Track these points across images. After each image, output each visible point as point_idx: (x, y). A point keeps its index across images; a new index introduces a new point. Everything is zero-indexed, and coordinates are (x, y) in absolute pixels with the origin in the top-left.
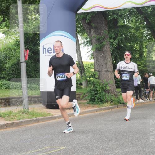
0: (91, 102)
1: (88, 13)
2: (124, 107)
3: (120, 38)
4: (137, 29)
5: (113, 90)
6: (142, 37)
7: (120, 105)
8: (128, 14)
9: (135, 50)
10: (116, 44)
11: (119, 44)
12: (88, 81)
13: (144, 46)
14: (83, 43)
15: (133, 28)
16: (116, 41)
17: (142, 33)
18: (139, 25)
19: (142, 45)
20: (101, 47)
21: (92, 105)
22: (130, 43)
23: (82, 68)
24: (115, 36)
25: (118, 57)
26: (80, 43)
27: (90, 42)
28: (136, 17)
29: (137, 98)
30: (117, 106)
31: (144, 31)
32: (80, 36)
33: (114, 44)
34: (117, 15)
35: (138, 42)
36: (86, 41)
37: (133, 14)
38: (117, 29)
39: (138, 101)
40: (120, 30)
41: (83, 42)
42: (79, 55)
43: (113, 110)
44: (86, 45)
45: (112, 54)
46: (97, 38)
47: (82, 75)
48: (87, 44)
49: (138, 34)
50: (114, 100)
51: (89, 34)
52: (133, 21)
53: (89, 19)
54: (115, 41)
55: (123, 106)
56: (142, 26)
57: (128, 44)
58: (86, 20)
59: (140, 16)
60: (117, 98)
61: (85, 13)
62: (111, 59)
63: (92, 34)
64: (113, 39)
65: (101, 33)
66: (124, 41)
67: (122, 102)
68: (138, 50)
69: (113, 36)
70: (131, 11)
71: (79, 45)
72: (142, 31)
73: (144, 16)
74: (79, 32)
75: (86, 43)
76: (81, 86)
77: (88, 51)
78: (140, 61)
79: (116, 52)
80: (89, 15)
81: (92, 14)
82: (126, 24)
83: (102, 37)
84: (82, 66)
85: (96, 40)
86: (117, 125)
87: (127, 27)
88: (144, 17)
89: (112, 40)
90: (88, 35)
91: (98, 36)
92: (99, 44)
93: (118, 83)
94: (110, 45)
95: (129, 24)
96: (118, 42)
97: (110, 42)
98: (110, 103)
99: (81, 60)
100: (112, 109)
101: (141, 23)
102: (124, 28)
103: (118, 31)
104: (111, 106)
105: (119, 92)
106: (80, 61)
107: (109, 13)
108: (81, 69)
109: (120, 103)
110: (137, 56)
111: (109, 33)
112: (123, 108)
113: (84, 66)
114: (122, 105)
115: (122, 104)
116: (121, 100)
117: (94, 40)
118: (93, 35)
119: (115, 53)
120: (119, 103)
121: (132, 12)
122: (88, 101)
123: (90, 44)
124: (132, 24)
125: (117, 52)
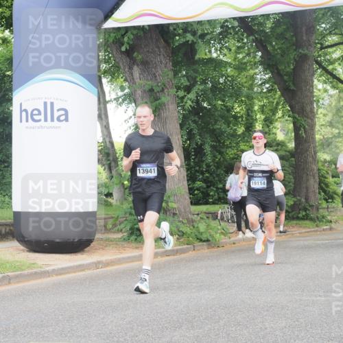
0: (133, 237)
1: (127, 29)
2: (208, 249)
3: (201, 87)
4: (241, 67)
5: (183, 210)
6: (251, 88)
7: (201, 243)
8: (220, 33)
9: (235, 117)
10: (192, 102)
11: (197, 102)
12: (126, 189)
13: (256, 108)
14: (115, 99)
15: (230, 64)
16: (192, 96)
17: (253, 78)
18: (244, 58)
19: (252, 105)
20: (156, 108)
21: (134, 245)
22: (223, 101)
23: (111, 158)
24: (188, 84)
25: (195, 131)
26: (107, 99)
27: (131, 98)
28: (238, 41)
29: (239, 228)
30: (194, 246)
31: (255, 74)
32: (108, 82)
33: (186, 102)
34: (194, 33)
35: (243, 99)
36: (120, 94)
37: (231, 34)
38: (195, 67)
39: (241, 235)
40: (200, 70)
41: (113, 96)
42: (105, 126)
43: (183, 256)
44: (120, 104)
45: (182, 126)
46: (147, 88)
47: (111, 172)
48: (124, 100)
49: (242, 79)
50: (187, 232)
51: (128, 78)
52: (230, 50)
53: (128, 43)
54: (189, 96)
55: (205, 247)
56: (251, 62)
57: (220, 102)
58: (123, 45)
59: (247, 37)
60: (194, 227)
61: (119, 29)
62: (180, 136)
63: (135, 77)
64: (185, 91)
65: (156, 77)
66: (210, 95)
67: (204, 237)
68: (242, 117)
69: (185, 84)
70: (227, 26)
71: (106, 102)
72: (252, 72)
73: (256, 38)
74: (105, 72)
75: (121, 100)
76: (110, 200)
77: (126, 117)
78: (247, 142)
79: (190, 122)
80: (129, 34)
81: (135, 32)
82: (214, 55)
83: (160, 84)
84: (111, 152)
85: (144, 91)
86: (194, 290)
87: (217, 64)
88: (256, 41)
89: (181, 93)
90: (126, 80)
91: (150, 82)
92: (151, 102)
93: (196, 192)
94: (178, 103)
95: (221, 57)
96: (197, 97)
97: (178, 96)
98: (178, 239)
99: (110, 137)
100: (181, 254)
101: (248, 54)
102: (209, 66)
103: (196, 71)
104: (179, 245)
105: (198, 214)
106: (107, 140)
107: (175, 29)
108: (109, 160)
109: (201, 240)
110: (241, 130)
111: (175, 75)
112: (206, 251)
113: (116, 153)
114: (205, 243)
115: (204, 241)
116: (201, 234)
117: (139, 92)
118: (138, 81)
119: (189, 124)
120: (198, 239)
121: (230, 28)
122: (125, 234)
123: (130, 102)
124: (228, 55)
125: (195, 122)
